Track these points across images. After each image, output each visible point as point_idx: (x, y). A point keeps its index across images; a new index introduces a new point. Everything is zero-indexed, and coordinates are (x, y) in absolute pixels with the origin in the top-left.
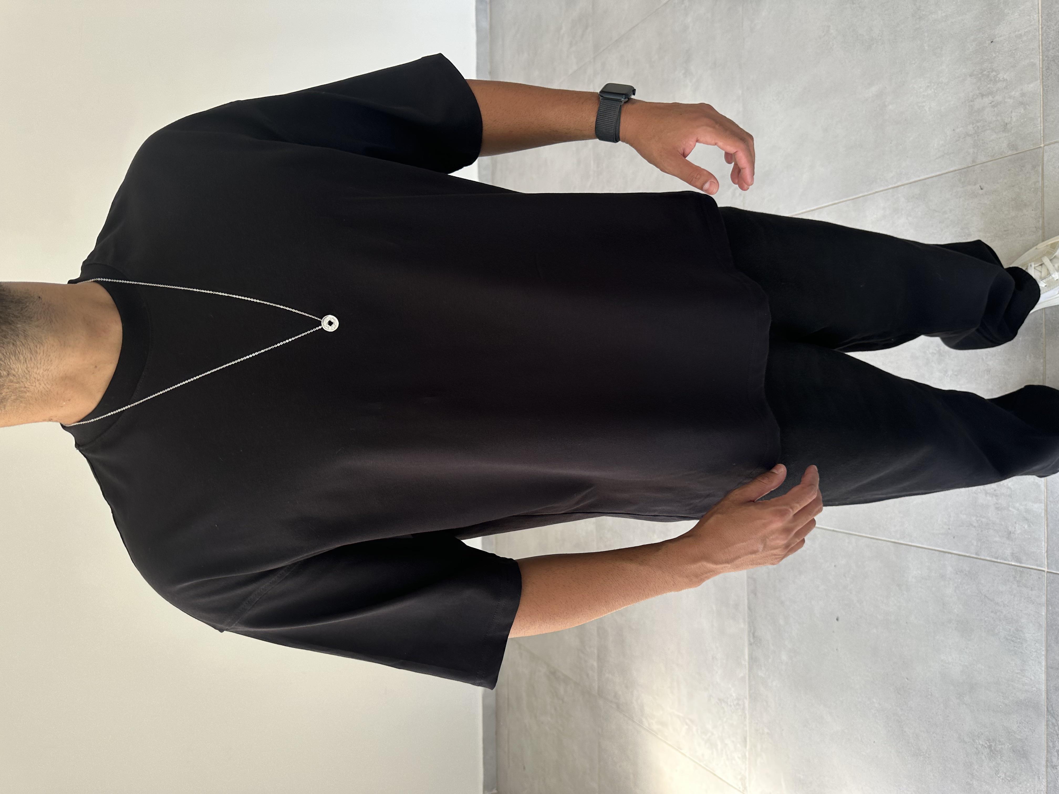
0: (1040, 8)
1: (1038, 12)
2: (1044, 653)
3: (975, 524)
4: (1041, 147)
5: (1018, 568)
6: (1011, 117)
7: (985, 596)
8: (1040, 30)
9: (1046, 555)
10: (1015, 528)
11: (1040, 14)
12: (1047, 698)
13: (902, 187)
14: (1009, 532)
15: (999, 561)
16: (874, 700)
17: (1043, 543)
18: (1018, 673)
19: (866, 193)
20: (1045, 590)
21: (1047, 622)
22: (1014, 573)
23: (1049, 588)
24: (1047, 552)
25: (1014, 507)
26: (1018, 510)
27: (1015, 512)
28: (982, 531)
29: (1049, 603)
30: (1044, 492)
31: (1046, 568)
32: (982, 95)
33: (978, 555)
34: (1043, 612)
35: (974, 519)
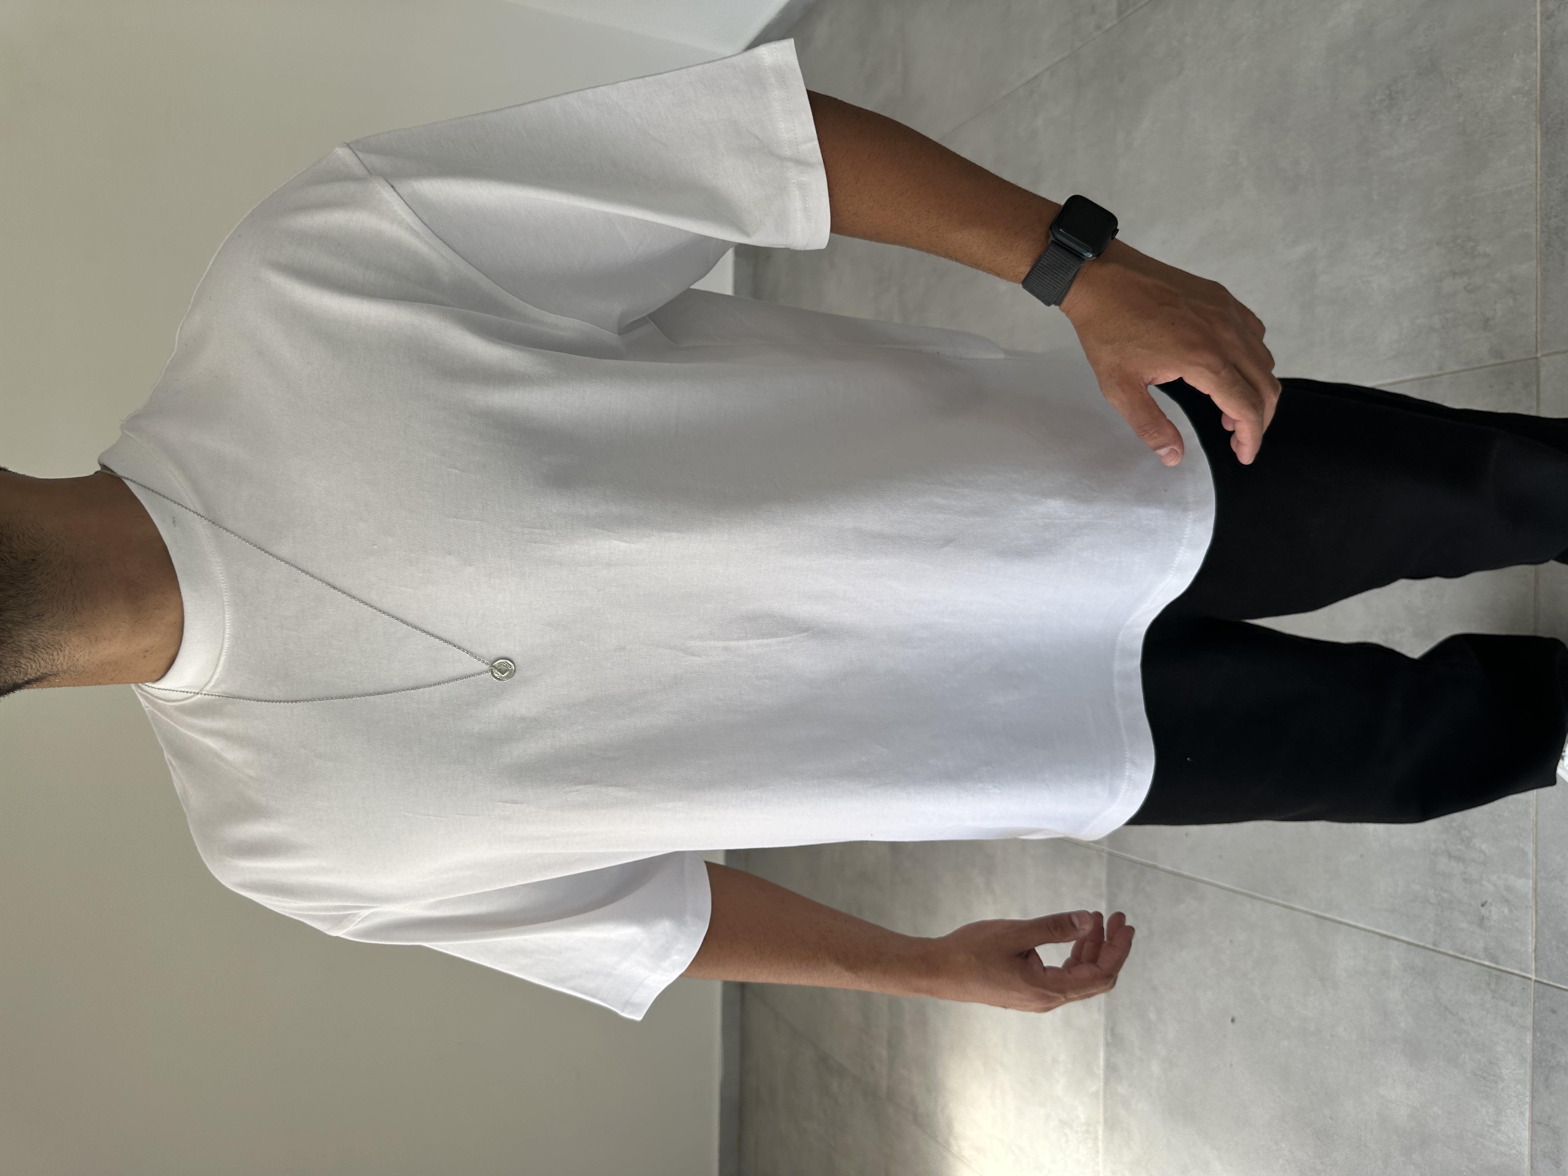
0: (1539, 156)
1: (1535, 161)
2: (1528, 1100)
3: (1433, 900)
4: (1537, 358)
5: (1494, 971)
6: (1495, 310)
7: (1446, 1008)
8: (1538, 187)
9: (1533, 955)
10: (1490, 912)
11: (1539, 164)
12: (1532, 1168)
14: (1481, 918)
15: (1466, 957)
16: (1283, 1145)
17: (1530, 938)
18: (1489, 1126)
20: (1531, 1006)
21: (1533, 1055)
22: (1487, 978)
23: (1537, 1005)
24: (1535, 951)
25: (1489, 881)
26: (1495, 885)
27: (1491, 888)
28: (1442, 911)
29: (1537, 1028)
30: (1533, 862)
31: (1534, 974)
32: (1454, 274)
33: (1436, 946)
34: (1529, 1039)
35: (1431, 892)
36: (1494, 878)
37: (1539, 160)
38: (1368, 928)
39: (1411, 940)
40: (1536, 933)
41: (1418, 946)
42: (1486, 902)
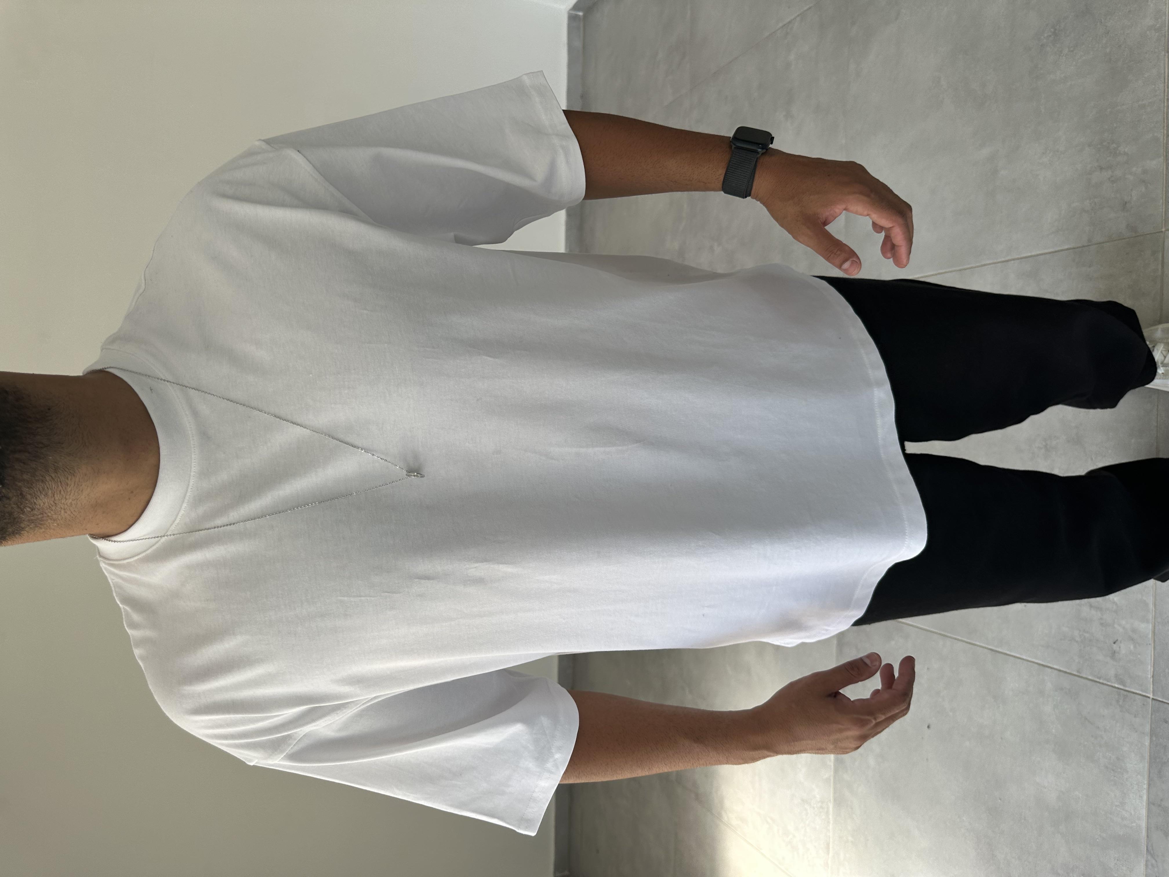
0: (1166, 78)
1: (1163, 82)
2: (1145, 786)
3: (1078, 639)
4: (1162, 232)
5: (1122, 692)
6: (1131, 196)
7: (1086, 719)
8: (1166, 101)
9: (1151, 680)
10: (1120, 647)
11: (1166, 84)
12: (1148, 836)
13: (1012, 262)
14: (1114, 651)
15: (1101, 681)
16: (964, 818)
17: (1149, 667)
18: (1116, 806)
19: (974, 265)
20: (1149, 718)
21: (1150, 754)
22: (1117, 697)
23: (1153, 716)
24: (1153, 677)
25: (1120, 625)
26: (1124, 628)
27: (1121, 630)
28: (1084, 647)
29: (1153, 733)
30: (1152, 611)
31: (1152, 694)
32: (1101, 169)
33: (1080, 673)
34: (1147, 743)
35: (1076, 633)
36: (1123, 622)
37: (1166, 81)
38: (1030, 659)
39: (1061, 669)
40: (1154, 664)
41: (1066, 672)
42: (1117, 640)
